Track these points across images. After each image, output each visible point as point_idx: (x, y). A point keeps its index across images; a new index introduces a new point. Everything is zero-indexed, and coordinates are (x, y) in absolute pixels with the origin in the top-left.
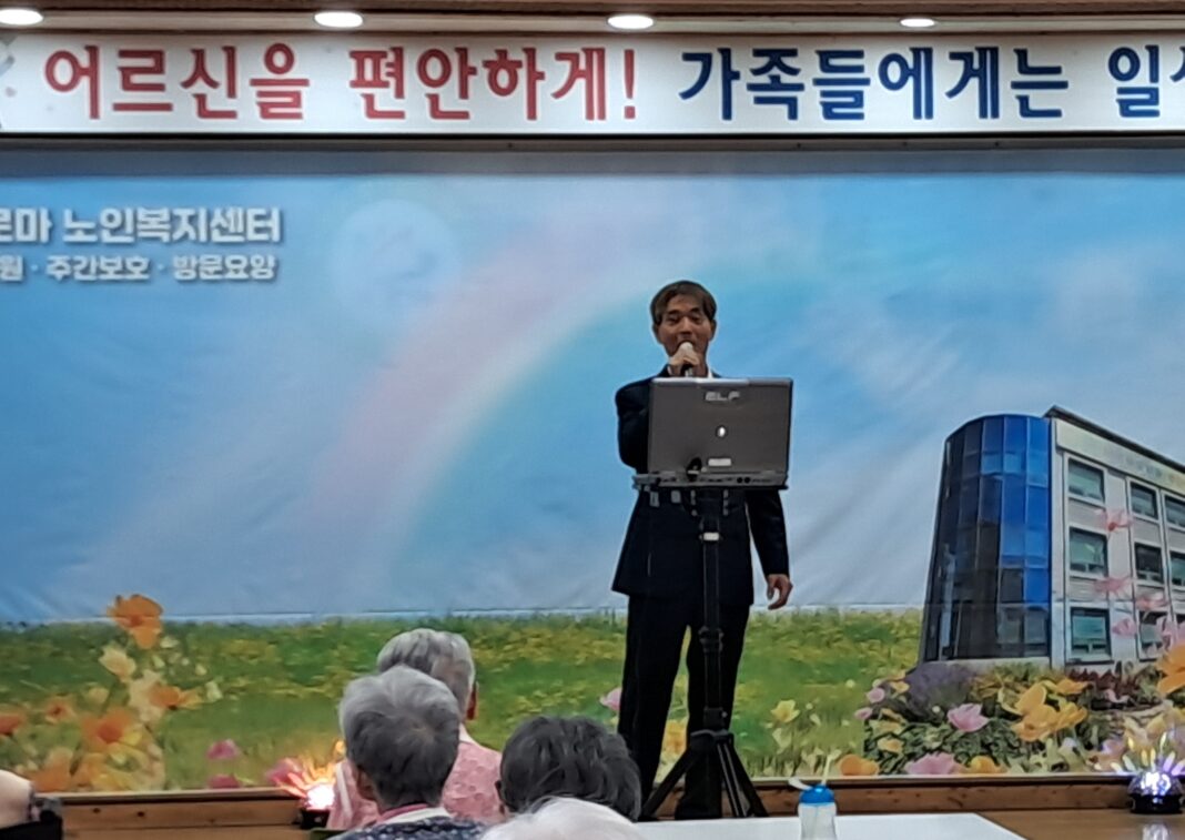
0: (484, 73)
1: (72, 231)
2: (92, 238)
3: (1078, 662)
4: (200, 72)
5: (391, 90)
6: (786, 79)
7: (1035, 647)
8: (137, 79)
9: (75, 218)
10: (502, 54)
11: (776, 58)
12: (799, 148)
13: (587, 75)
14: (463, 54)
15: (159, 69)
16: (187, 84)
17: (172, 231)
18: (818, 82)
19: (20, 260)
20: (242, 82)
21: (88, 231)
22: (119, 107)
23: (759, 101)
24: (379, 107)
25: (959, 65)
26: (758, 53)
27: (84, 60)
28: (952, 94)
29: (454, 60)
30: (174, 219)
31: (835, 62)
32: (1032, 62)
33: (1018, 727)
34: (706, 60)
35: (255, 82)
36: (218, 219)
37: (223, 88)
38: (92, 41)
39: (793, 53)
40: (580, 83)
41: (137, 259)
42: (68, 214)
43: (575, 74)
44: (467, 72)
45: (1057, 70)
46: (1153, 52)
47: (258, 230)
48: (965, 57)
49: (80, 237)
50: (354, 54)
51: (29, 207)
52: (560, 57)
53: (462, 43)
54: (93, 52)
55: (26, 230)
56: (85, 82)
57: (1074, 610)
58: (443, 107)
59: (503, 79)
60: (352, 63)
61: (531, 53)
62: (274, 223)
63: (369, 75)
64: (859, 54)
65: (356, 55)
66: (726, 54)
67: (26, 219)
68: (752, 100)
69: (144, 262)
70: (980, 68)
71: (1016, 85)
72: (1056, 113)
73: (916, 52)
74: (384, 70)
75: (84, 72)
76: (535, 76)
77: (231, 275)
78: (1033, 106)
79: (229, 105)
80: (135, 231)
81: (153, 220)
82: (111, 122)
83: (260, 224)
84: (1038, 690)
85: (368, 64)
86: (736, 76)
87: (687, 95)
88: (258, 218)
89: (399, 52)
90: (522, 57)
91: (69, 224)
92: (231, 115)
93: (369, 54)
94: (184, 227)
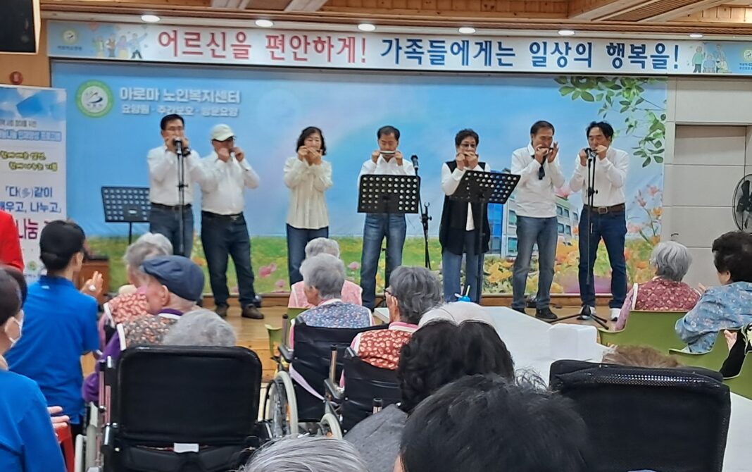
0: (313, 45)
1: (166, 97)
2: (173, 99)
3: (510, 256)
4: (213, 41)
5: (280, 50)
6: (418, 50)
7: (496, 250)
8: (191, 43)
9: (168, 92)
10: (320, 38)
11: (415, 42)
12: (421, 75)
13: (349, 47)
14: (306, 37)
15: (198, 40)
16: (208, 45)
17: (202, 98)
18: (429, 51)
19: (148, 107)
20: (228, 45)
21: (172, 97)
22: (184, 53)
23: (409, 57)
24: (276, 56)
25: (479, 46)
26: (409, 40)
27: (172, 35)
28: (475, 57)
29: (302, 39)
30: (202, 94)
31: (435, 44)
32: (503, 47)
33: (489, 278)
34: (390, 42)
35: (233, 45)
36: (218, 94)
37: (221, 47)
38: (175, 28)
39: (420, 41)
40: (346, 50)
41: (189, 107)
42: (165, 90)
43: (345, 46)
44: (307, 44)
45: (511, 50)
46: (545, 44)
47: (232, 99)
48: (481, 44)
49: (169, 99)
50: (268, 37)
51: (152, 87)
52: (340, 40)
53: (305, 33)
54: (175, 32)
55: (150, 96)
56: (172, 43)
57: (509, 238)
58: (298, 56)
59: (319, 47)
60: (267, 40)
61: (329, 38)
62: (237, 96)
63: (272, 44)
64: (443, 42)
65: (269, 37)
66: (397, 40)
67: (150, 92)
68: (406, 57)
69: (192, 109)
70: (485, 48)
71: (498, 55)
72: (511, 65)
73: (463, 42)
74: (278, 42)
75: (172, 40)
76: (331, 46)
77: (222, 114)
78: (503, 62)
79: (223, 53)
80: (189, 98)
81: (195, 94)
82: (181, 58)
83: (233, 96)
84: (496, 265)
85: (272, 40)
86: (401, 48)
87: (383, 55)
88: (232, 94)
89: (283, 36)
90: (326, 39)
91: (166, 94)
92: (224, 57)
93: (273, 37)
94: (206, 97)
